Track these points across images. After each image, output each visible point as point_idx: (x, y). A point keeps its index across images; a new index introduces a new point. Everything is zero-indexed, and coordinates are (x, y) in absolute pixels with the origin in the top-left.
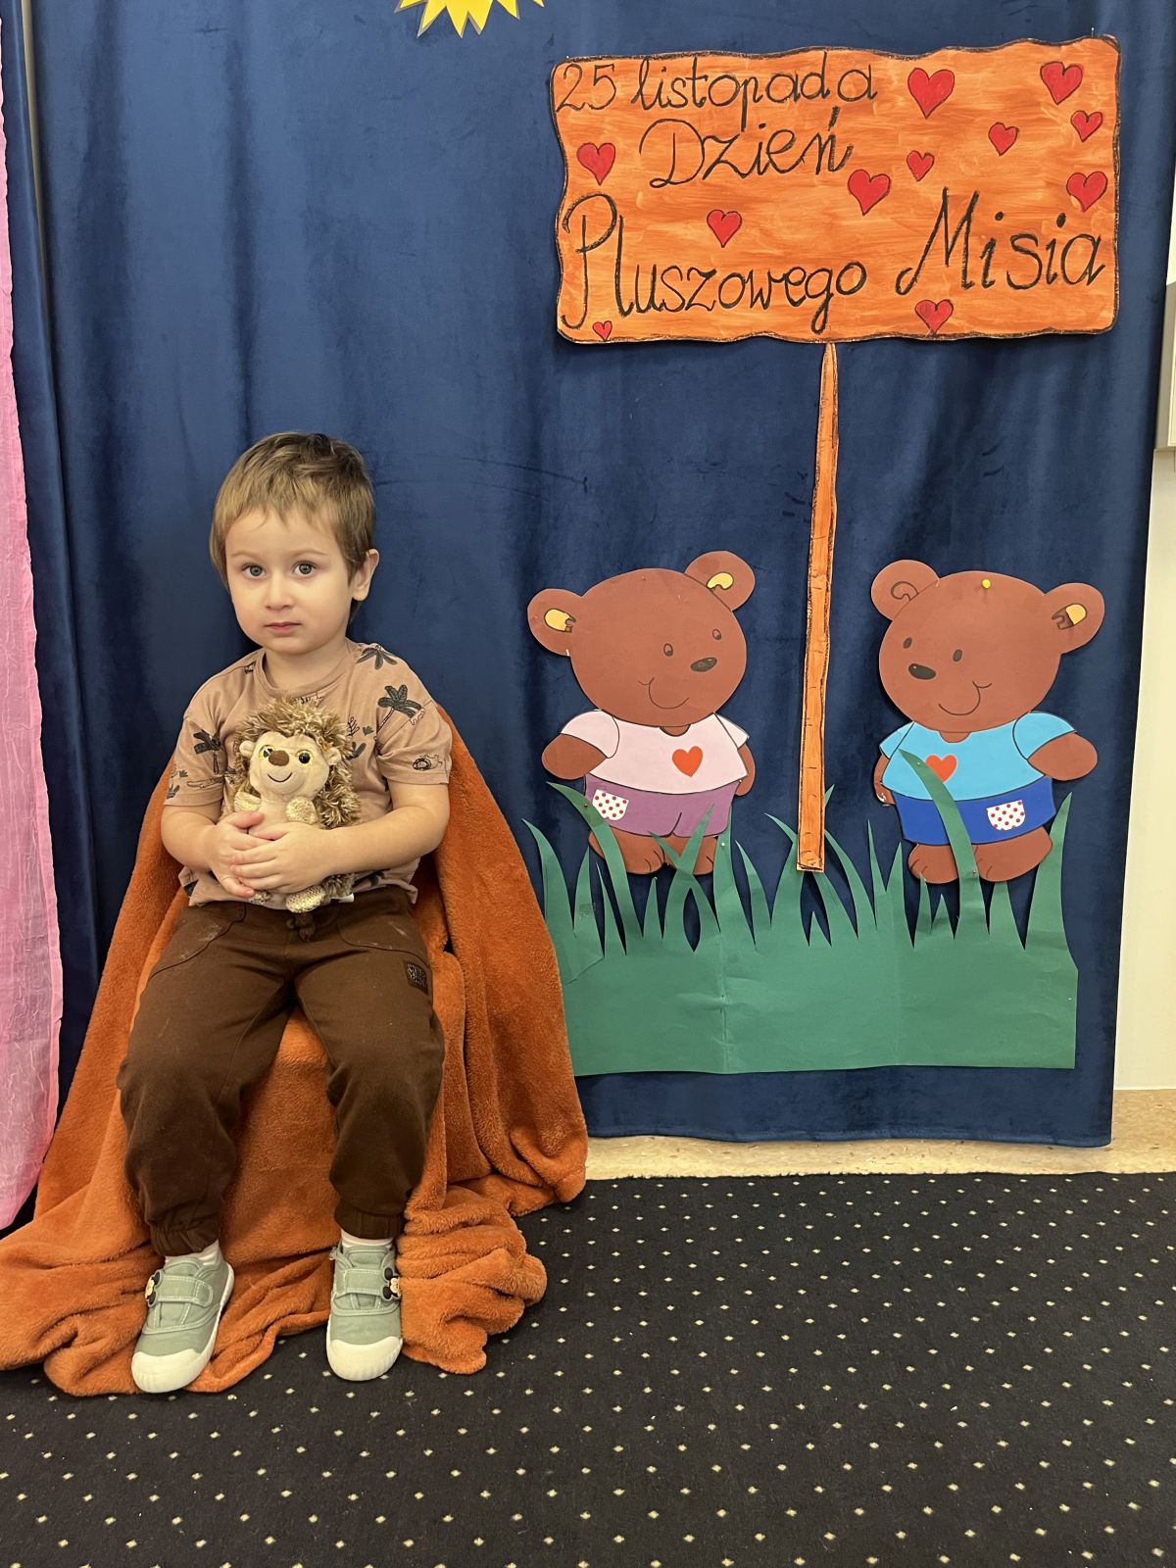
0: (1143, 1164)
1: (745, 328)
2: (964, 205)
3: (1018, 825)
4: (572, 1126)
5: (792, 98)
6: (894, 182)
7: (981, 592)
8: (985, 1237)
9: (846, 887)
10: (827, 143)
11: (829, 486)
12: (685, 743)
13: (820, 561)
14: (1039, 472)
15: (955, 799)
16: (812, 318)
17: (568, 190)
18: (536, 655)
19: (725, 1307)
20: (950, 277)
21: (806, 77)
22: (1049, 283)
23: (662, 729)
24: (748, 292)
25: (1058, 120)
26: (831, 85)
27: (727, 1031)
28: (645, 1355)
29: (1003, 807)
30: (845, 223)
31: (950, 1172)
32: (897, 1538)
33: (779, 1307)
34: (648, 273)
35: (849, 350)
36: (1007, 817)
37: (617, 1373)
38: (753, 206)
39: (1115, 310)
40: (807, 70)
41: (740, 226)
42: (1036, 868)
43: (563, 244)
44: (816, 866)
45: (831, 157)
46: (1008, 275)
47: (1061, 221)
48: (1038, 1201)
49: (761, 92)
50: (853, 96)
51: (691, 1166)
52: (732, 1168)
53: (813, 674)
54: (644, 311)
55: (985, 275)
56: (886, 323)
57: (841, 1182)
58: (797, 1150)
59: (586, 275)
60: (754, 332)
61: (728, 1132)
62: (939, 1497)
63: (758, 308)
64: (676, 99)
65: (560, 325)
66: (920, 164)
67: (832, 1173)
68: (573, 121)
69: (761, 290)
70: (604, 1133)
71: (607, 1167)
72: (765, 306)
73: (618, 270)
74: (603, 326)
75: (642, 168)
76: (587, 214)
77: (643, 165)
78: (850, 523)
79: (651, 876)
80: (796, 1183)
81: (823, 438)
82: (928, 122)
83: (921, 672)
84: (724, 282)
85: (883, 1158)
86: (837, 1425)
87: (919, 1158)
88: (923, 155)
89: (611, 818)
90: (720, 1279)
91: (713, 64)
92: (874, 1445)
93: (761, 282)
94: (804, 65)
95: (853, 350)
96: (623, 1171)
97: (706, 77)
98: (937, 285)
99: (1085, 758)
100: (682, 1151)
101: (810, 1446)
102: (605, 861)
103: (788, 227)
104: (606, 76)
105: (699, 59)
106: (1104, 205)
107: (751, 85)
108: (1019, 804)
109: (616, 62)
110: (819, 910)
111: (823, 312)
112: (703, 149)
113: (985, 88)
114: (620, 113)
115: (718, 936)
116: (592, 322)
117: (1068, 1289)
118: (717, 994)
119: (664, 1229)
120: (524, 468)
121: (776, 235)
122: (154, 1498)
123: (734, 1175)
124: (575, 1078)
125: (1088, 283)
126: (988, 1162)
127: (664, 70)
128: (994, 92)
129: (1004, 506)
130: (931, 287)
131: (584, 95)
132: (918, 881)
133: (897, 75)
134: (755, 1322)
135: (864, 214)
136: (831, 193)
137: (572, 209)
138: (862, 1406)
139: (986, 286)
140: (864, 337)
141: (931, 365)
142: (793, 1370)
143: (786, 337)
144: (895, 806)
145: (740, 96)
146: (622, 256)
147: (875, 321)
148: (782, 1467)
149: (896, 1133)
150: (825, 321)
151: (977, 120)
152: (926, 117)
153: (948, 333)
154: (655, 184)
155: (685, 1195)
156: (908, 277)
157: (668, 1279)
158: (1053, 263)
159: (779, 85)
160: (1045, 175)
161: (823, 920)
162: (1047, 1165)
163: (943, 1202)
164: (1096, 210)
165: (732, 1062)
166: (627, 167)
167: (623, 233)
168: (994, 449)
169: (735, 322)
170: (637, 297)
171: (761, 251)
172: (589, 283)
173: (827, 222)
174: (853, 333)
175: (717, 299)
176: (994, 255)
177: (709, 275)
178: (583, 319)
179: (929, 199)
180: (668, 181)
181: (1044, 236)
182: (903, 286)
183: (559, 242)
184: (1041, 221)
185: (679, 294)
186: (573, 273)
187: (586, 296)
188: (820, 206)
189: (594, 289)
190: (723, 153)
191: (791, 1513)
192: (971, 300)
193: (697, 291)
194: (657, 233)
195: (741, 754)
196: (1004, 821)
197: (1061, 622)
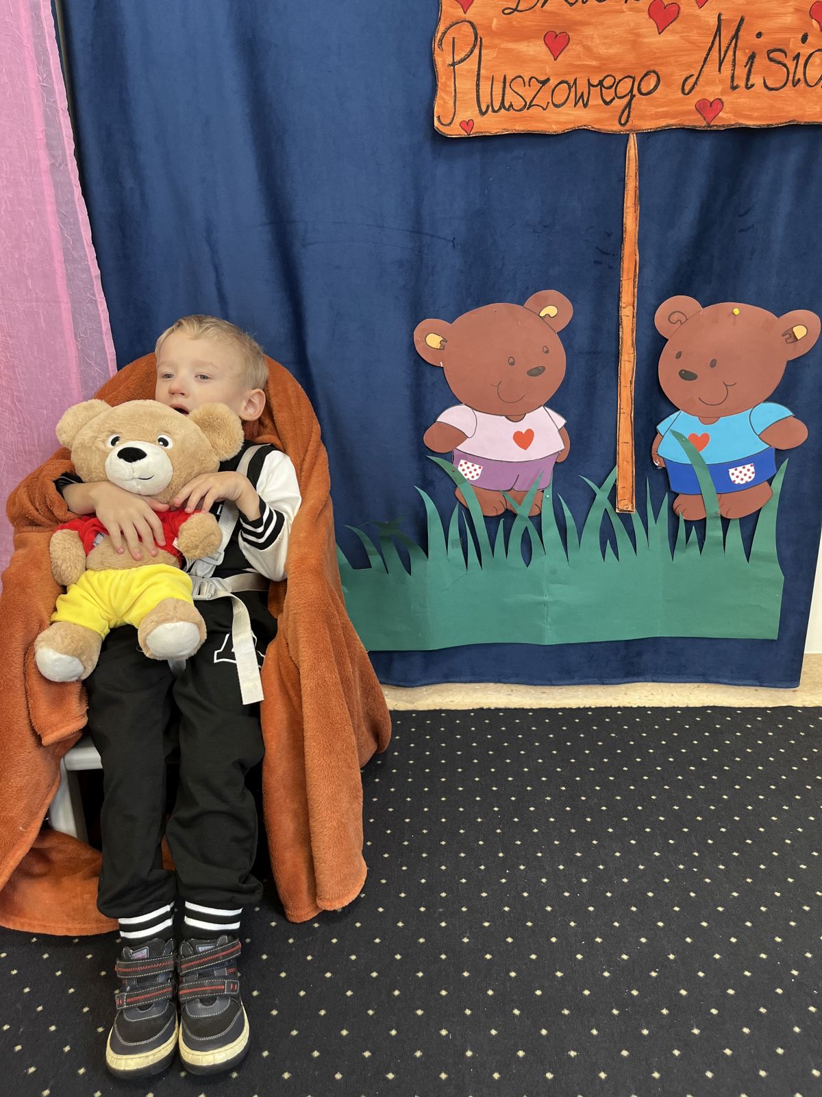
0: (817, 700)
1: (571, 123)
2: (734, 26)
3: (749, 480)
6: (682, 9)
7: (732, 317)
8: (716, 751)
9: (629, 522)
11: (633, 241)
12: (522, 426)
13: (628, 296)
14: (779, 230)
15: (708, 463)
16: (619, 114)
17: (442, 18)
18: (418, 362)
19: (548, 799)
20: (721, 81)
22: (794, 86)
23: (506, 416)
24: (572, 95)
27: (548, 618)
28: (498, 831)
29: (740, 468)
30: (646, 40)
31: (691, 706)
33: (583, 798)
34: (499, 81)
35: (645, 138)
36: (742, 475)
37: (481, 843)
38: (579, 28)
41: (568, 43)
42: (760, 510)
43: (439, 60)
44: (631, 508)
46: (764, 80)
47: (804, 39)
48: (749, 726)
51: (521, 701)
52: (546, 702)
53: (625, 378)
54: (496, 112)
55: (748, 79)
56: (673, 116)
57: (619, 713)
58: (590, 690)
59: (455, 85)
60: (575, 126)
63: (580, 107)
65: (436, 123)
67: (613, 706)
69: (582, 93)
72: (585, 105)
73: (478, 79)
74: (467, 123)
76: (457, 36)
80: (590, 713)
81: (629, 206)
83: (687, 376)
84: (555, 88)
85: (648, 695)
86: (625, 880)
87: (670, 696)
89: (471, 479)
90: (544, 779)
92: (650, 894)
93: (582, 87)
95: (648, 138)
96: (477, 703)
98: (711, 90)
99: (799, 434)
100: (514, 691)
102: (469, 510)
103: (604, 44)
108: (751, 466)
110: (610, 539)
111: (627, 109)
115: (544, 557)
116: (459, 121)
117: (773, 787)
118: (542, 593)
119: (506, 744)
120: (413, 231)
121: (595, 51)
123: (549, 707)
129: (752, 254)
130: (708, 89)
135: (659, 33)
136: (635, 18)
137: (444, 33)
139: (748, 88)
140: (658, 128)
141: (705, 147)
142: (595, 842)
143: (599, 129)
144: (664, 469)
146: (481, 70)
147: (666, 115)
150: (628, 116)
153: (719, 124)
154: (506, 11)
155: (517, 721)
156: (691, 81)
157: (510, 779)
158: (797, 70)
160: (794, 3)
161: (613, 545)
162: (754, 701)
165: (551, 637)
167: (482, 51)
168: (746, 213)
169: (563, 118)
170: (492, 100)
171: (585, 63)
172: (457, 90)
173: (633, 38)
174: (649, 125)
175: (550, 101)
176: (755, 65)
177: (544, 83)
178: (453, 119)
179: (708, 22)
180: (515, 10)
181: (791, 50)
182: (687, 89)
183: (436, 58)
184: (790, 38)
185: (523, 98)
186: (446, 83)
187: (455, 100)
188: (627, 28)
189: (461, 95)
191: (599, 940)
192: (736, 99)
193: (536, 95)
194: (507, 50)
195: (560, 434)
196: (740, 478)
197: (789, 338)
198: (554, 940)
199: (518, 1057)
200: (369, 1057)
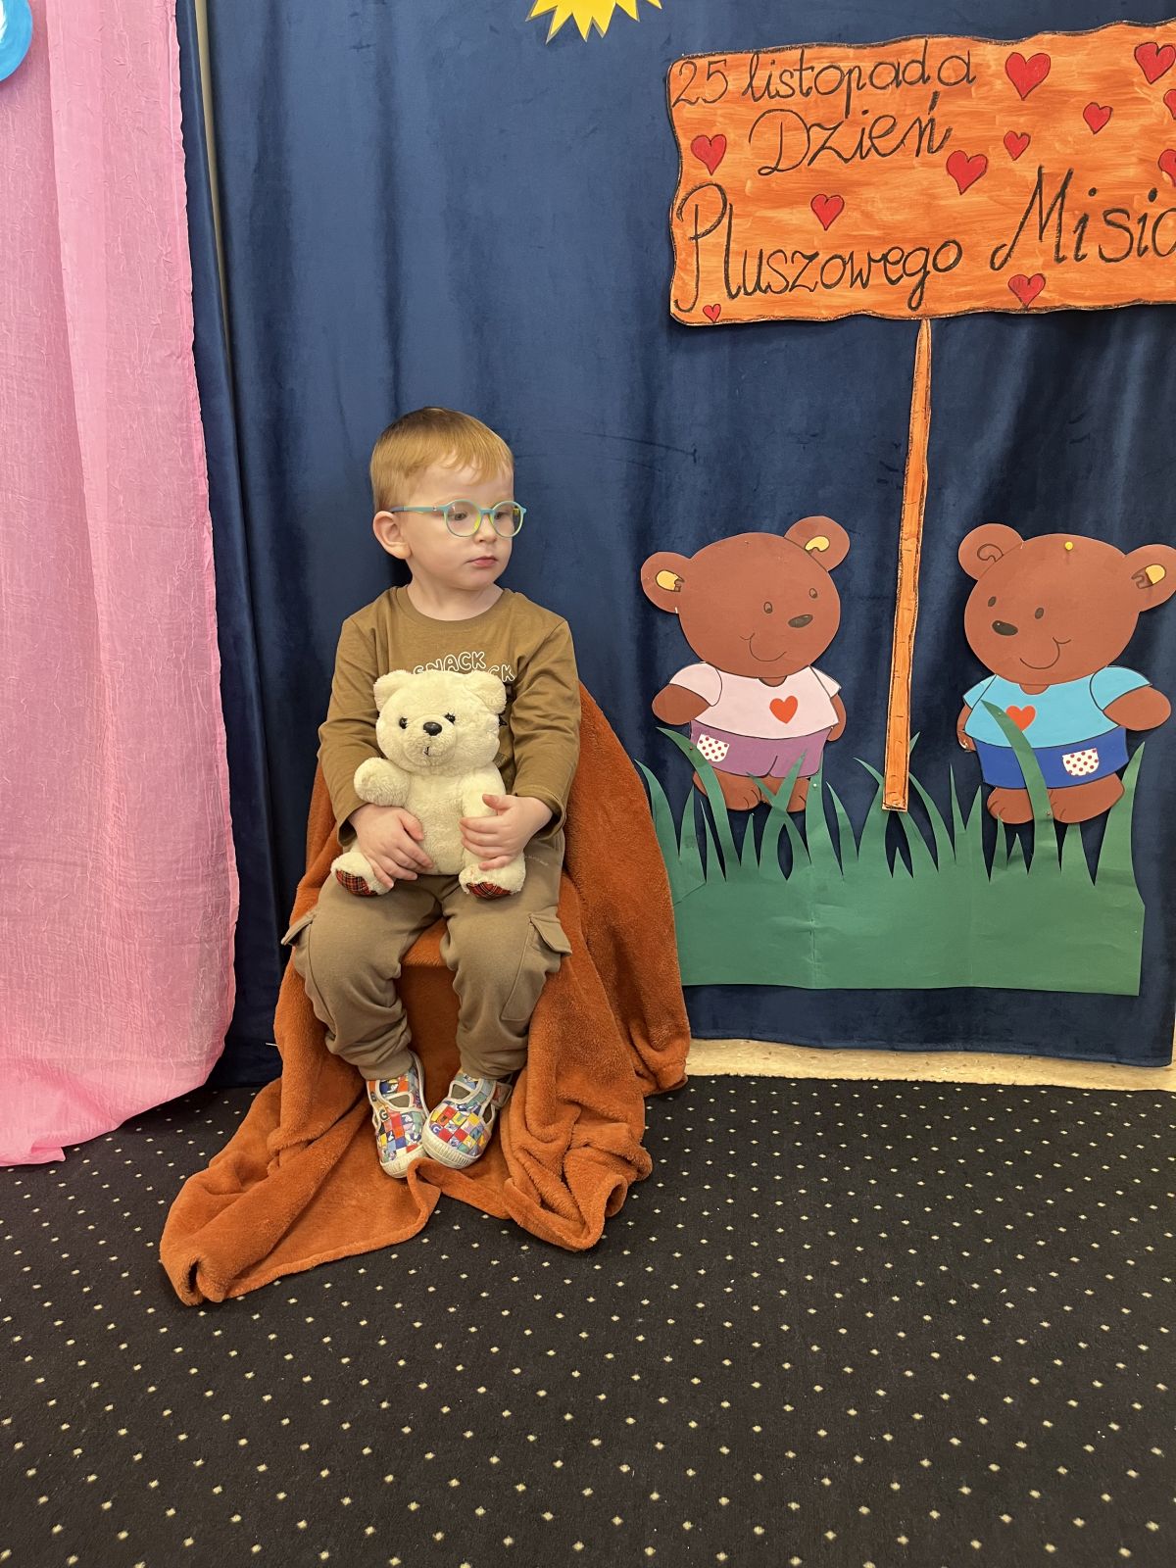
1: (847, 306)
2: (1060, 181)
3: (1091, 771)
4: (677, 1026)
5: (894, 85)
6: (991, 161)
7: (1063, 553)
8: (1045, 1142)
9: (928, 826)
10: (927, 126)
11: (921, 454)
12: (782, 692)
13: (911, 524)
14: (1124, 441)
15: (1034, 745)
16: (909, 295)
17: (682, 181)
18: (648, 613)
19: (803, 1191)
20: (1043, 252)
21: (908, 65)
22: (1140, 255)
23: (761, 679)
24: (848, 272)
25: (1149, 99)
26: (931, 69)
27: (816, 951)
28: (729, 1228)
29: (1078, 755)
30: (943, 202)
31: (1018, 1083)
32: (941, 1399)
33: (851, 1193)
34: (754, 257)
35: (944, 326)
36: (1081, 764)
37: (704, 1241)
38: (857, 190)
40: (909, 58)
41: (842, 209)
42: (1108, 811)
43: (677, 232)
44: (900, 806)
45: (930, 140)
46: (1100, 250)
47: (1153, 196)
48: (1098, 1113)
49: (865, 80)
50: (952, 81)
51: (781, 1068)
52: (818, 1071)
53: (902, 632)
54: (750, 294)
55: (1078, 248)
56: (979, 298)
57: (916, 1088)
58: (877, 1058)
59: (697, 262)
60: (852, 311)
61: (814, 1039)
62: (982, 1367)
63: (857, 288)
64: (784, 90)
65: (673, 309)
66: (1016, 144)
67: (908, 1080)
68: (688, 115)
69: (861, 270)
70: (704, 1034)
71: (707, 1065)
72: (864, 285)
73: (727, 255)
74: (713, 309)
75: (750, 157)
76: (700, 202)
77: (752, 155)
78: (940, 489)
79: (750, 811)
80: (876, 1087)
81: (917, 410)
82: (1026, 103)
83: (1004, 629)
84: (827, 262)
85: (957, 1068)
86: (896, 1299)
87: (989, 1070)
88: (1019, 135)
89: (714, 760)
90: (800, 1167)
91: (820, 56)
92: (927, 1318)
93: (860, 262)
94: (905, 54)
95: (947, 325)
96: (721, 1069)
97: (812, 68)
98: (1029, 263)
99: (1159, 710)
100: (773, 1054)
101: (870, 1315)
102: (707, 798)
103: (887, 208)
104: (718, 71)
105: (806, 51)
107: (856, 74)
108: (1094, 751)
109: (728, 57)
110: (902, 845)
111: (920, 289)
112: (808, 135)
113: (1079, 70)
114: (733, 106)
115: (809, 868)
116: (702, 305)
117: (1120, 1193)
118: (807, 917)
119: (754, 1121)
120: (642, 442)
121: (877, 217)
123: (820, 1078)
124: (683, 987)
126: (1054, 1076)
127: (773, 62)
128: (1089, 74)
129: (1089, 472)
130: (1024, 262)
131: (697, 90)
132: (995, 821)
133: (995, 60)
134: (828, 1206)
135: (961, 194)
136: (930, 175)
137: (685, 199)
138: (920, 1283)
139: (1078, 260)
140: (958, 313)
141: (1022, 339)
142: (859, 1249)
143: (883, 315)
144: (975, 752)
145: (844, 85)
146: (731, 243)
147: (969, 296)
148: (843, 1331)
149: (968, 1046)
150: (921, 298)
151: (1072, 100)
152: (1023, 99)
153: (1040, 306)
154: (763, 172)
155: (774, 1093)
156: (1003, 253)
157: (754, 1164)
158: (1144, 236)
159: (882, 73)
160: (1138, 151)
161: (906, 855)
162: (1108, 1081)
163: (1009, 1110)
165: (819, 979)
166: (737, 156)
167: (733, 222)
168: (1079, 419)
169: (836, 301)
170: (744, 280)
171: (863, 233)
172: (700, 269)
173: (926, 202)
174: (947, 309)
175: (819, 280)
176: (1087, 230)
177: (811, 258)
178: (694, 303)
179: (1025, 176)
180: (775, 169)
181: (1135, 212)
182: (997, 263)
183: (674, 230)
184: (1134, 195)
185: (784, 277)
186: (686, 260)
187: (698, 281)
188: (919, 187)
189: (705, 275)
190: (828, 139)
191: (848, 1370)
192: (1063, 274)
193: (801, 273)
194: (764, 219)
195: (833, 704)
196: (1078, 767)
197: (1140, 582)
198: (787, 1366)
199: (720, 1504)
200: (523, 1492)
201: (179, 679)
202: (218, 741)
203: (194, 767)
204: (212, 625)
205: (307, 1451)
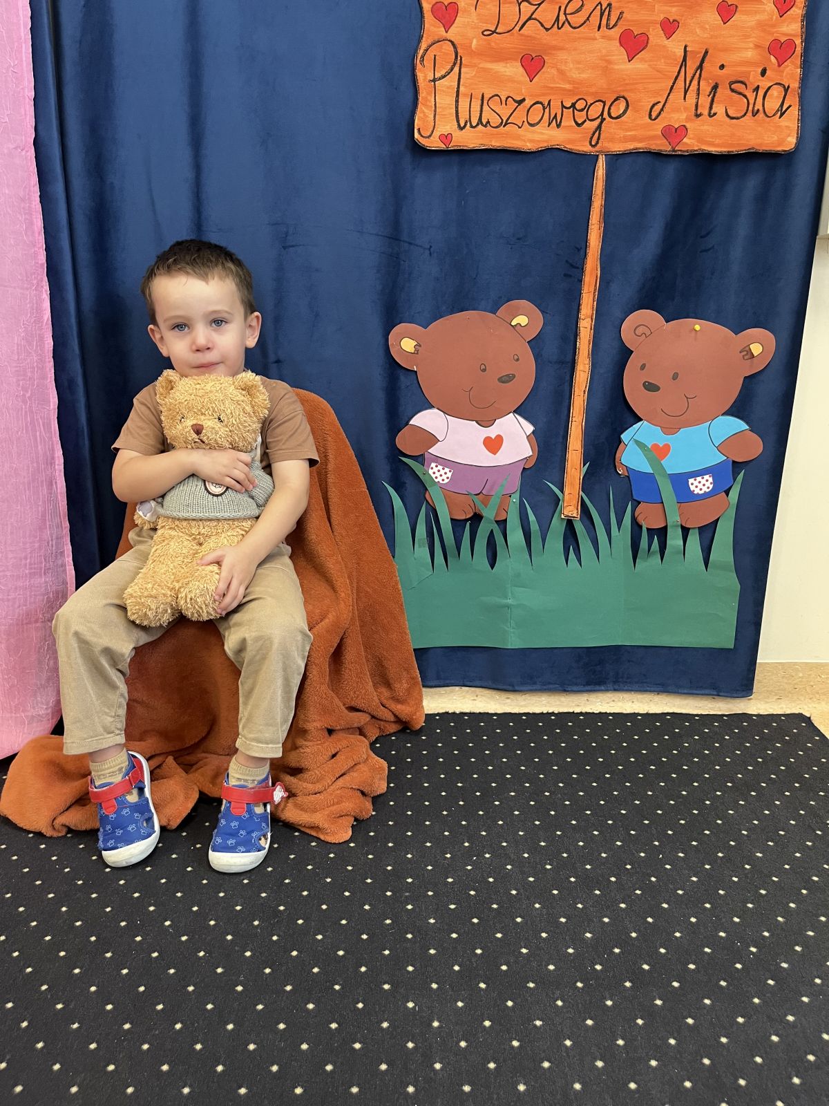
0: (771, 708)
1: (544, 142)
2: (699, 57)
3: (708, 490)
6: (651, 39)
7: (693, 333)
8: (675, 752)
9: (593, 529)
10: (606, 9)
11: (596, 256)
12: (492, 432)
13: (587, 308)
14: (737, 251)
15: (669, 472)
16: (590, 135)
17: (424, 35)
18: (393, 369)
19: (513, 794)
20: (686, 109)
22: (754, 116)
23: (477, 422)
24: (546, 115)
25: (765, 2)
27: (511, 621)
28: (464, 823)
29: (699, 479)
30: (616, 67)
31: (651, 712)
32: (631, 937)
33: (547, 794)
34: (477, 99)
35: (615, 160)
36: (700, 486)
37: (446, 833)
38: (553, 52)
39: (797, 137)
41: (543, 67)
42: (718, 520)
43: (420, 76)
44: (575, 515)
45: (608, 20)
46: (726, 109)
47: (763, 73)
48: (707, 731)
51: (485, 706)
52: (511, 707)
53: (579, 388)
54: (474, 127)
55: (711, 108)
56: (640, 141)
57: (582, 717)
58: (553, 697)
59: (435, 100)
60: (549, 145)
61: (510, 685)
62: (656, 912)
63: (553, 127)
65: (416, 135)
66: (670, 27)
67: (575, 712)
69: (556, 114)
70: (430, 684)
71: (431, 706)
72: (558, 126)
73: (458, 96)
74: (446, 137)
75: (476, 21)
76: (438, 54)
77: (477, 19)
78: (608, 283)
79: (466, 520)
80: (553, 718)
81: (593, 222)
83: (651, 387)
84: (530, 108)
85: (608, 703)
86: (588, 867)
87: (630, 704)
88: (671, 21)
89: (441, 482)
90: (508, 776)
92: (613, 879)
93: (556, 108)
95: (617, 160)
96: (442, 709)
98: (677, 116)
99: (755, 447)
100: (480, 697)
101: (573, 880)
103: (576, 68)
106: (793, 63)
108: (710, 476)
110: (575, 545)
111: (598, 132)
112: (519, 9)
115: (508, 560)
116: (439, 134)
117: (729, 784)
118: (506, 597)
119: (470, 745)
120: (389, 238)
121: (568, 74)
122: (152, 908)
123: (513, 712)
124: (414, 650)
125: (780, 117)
126: (674, 706)
129: (712, 274)
130: (673, 115)
132: (641, 527)
134: (532, 803)
135: (629, 61)
136: (607, 45)
137: (427, 50)
138: (604, 855)
139: (710, 116)
140: (625, 151)
141: (670, 172)
142: (559, 833)
143: (571, 149)
146: (461, 86)
147: (633, 139)
148: (555, 892)
149: (616, 687)
150: (599, 139)
153: (683, 149)
154: (485, 33)
155: (482, 724)
156: (658, 108)
157: (475, 776)
158: (757, 102)
160: (754, 39)
161: (577, 551)
162: (711, 709)
163: (648, 731)
164: (788, 66)
165: (514, 641)
166: (466, 20)
167: (462, 70)
168: (708, 234)
169: (537, 137)
170: (470, 116)
171: (558, 85)
172: (437, 105)
173: (606, 64)
174: (618, 148)
175: (526, 120)
176: (717, 95)
177: (520, 102)
178: (433, 132)
179: (674, 52)
180: (494, 32)
181: (751, 84)
182: (654, 115)
183: (418, 74)
184: (750, 71)
185: (499, 116)
186: (426, 98)
187: (435, 114)
188: (599, 54)
189: (440, 110)
190: (534, 12)
191: (563, 920)
192: (700, 126)
193: (512, 113)
194: (485, 70)
195: (529, 441)
196: (699, 488)
197: (746, 355)
198: (519, 920)
199: (485, 1026)
200: (336, 1029)
201: (26, 412)
202: (57, 463)
203: (38, 483)
204: (50, 370)
205: (162, 1010)
